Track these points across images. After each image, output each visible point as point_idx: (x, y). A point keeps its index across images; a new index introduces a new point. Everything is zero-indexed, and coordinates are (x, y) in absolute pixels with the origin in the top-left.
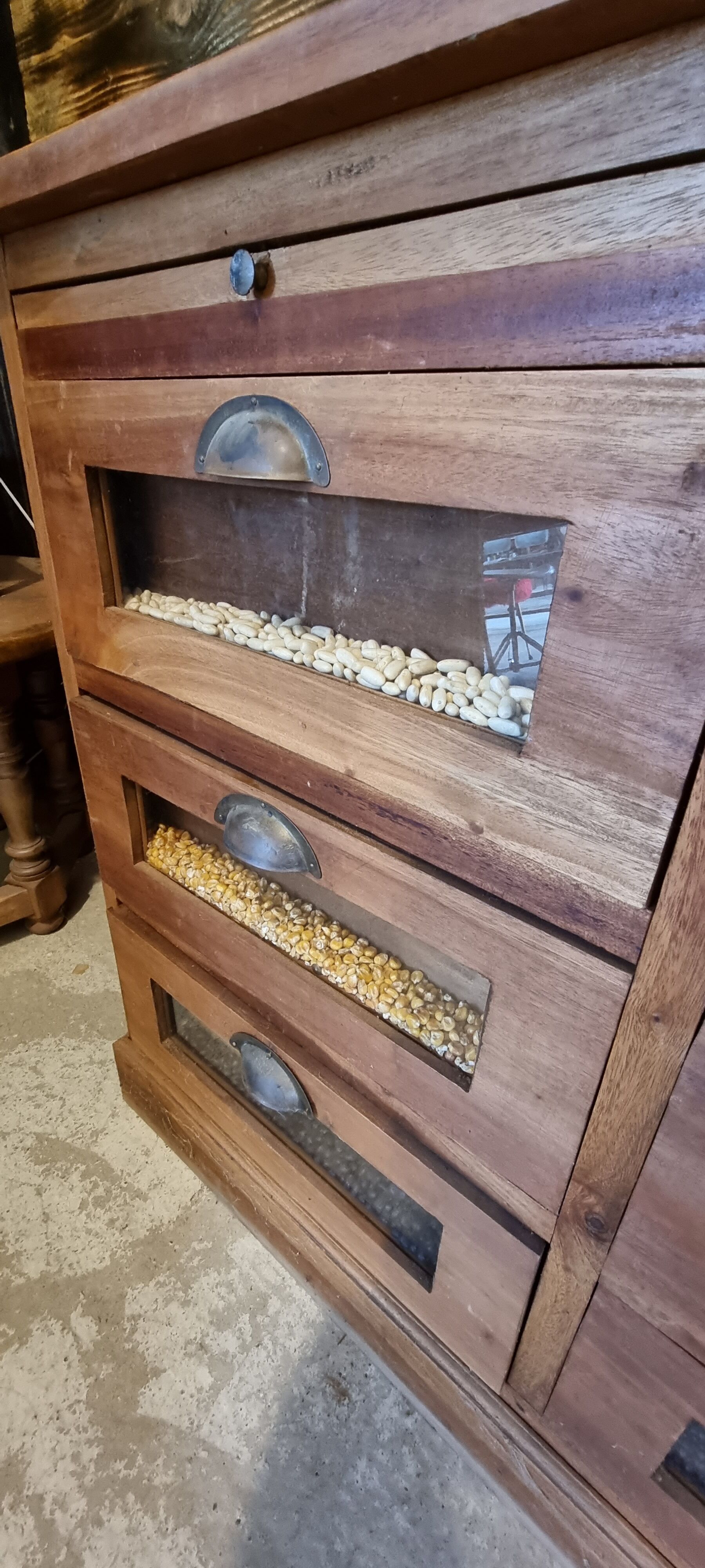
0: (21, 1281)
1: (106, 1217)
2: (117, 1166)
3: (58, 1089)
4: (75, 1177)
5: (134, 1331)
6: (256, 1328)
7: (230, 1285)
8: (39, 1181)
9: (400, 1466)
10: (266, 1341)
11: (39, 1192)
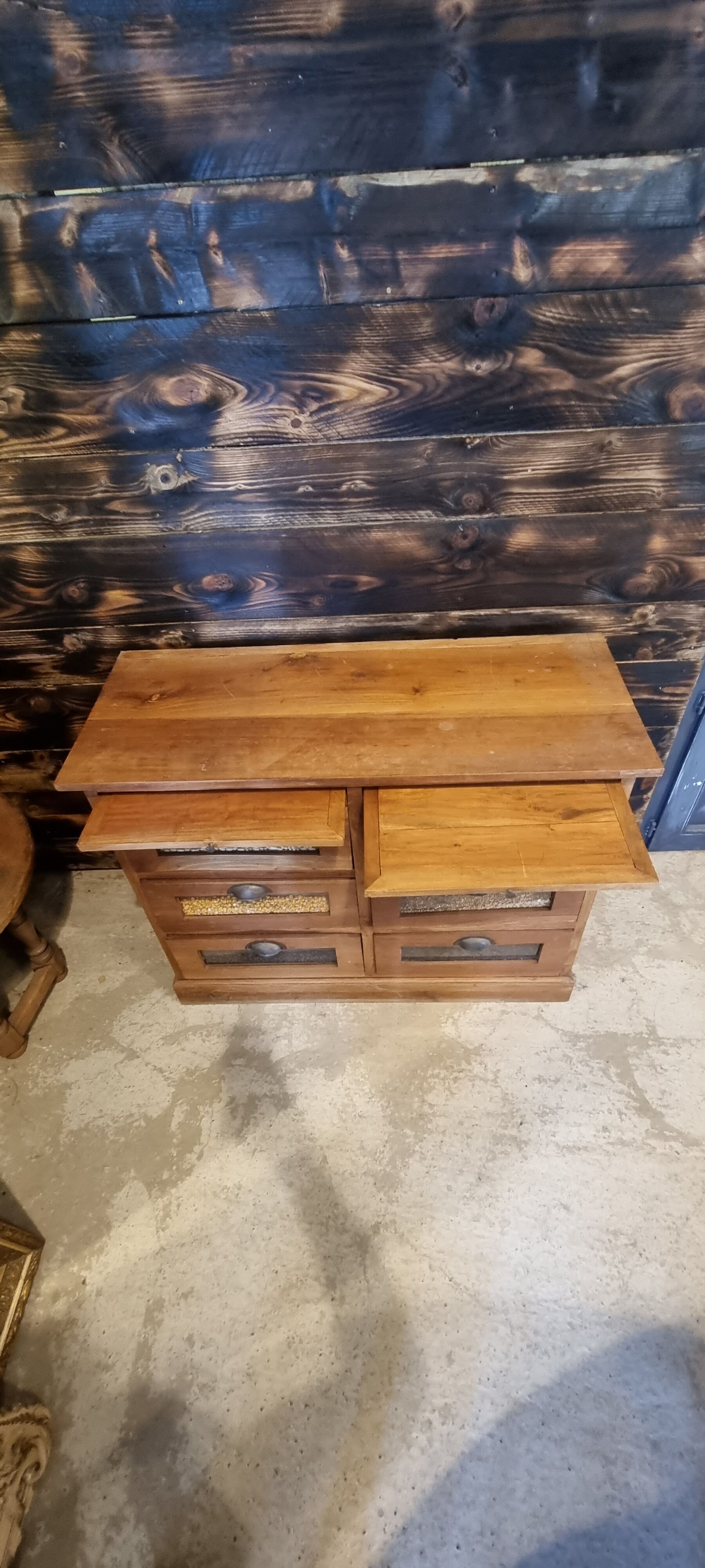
0: (206, 1070)
1: (216, 1037)
2: (203, 1023)
3: (151, 1022)
4: (191, 1037)
5: (255, 1050)
6: (289, 1022)
7: (273, 1020)
8: (179, 1048)
9: (349, 1016)
10: (295, 1022)
11: (183, 1050)
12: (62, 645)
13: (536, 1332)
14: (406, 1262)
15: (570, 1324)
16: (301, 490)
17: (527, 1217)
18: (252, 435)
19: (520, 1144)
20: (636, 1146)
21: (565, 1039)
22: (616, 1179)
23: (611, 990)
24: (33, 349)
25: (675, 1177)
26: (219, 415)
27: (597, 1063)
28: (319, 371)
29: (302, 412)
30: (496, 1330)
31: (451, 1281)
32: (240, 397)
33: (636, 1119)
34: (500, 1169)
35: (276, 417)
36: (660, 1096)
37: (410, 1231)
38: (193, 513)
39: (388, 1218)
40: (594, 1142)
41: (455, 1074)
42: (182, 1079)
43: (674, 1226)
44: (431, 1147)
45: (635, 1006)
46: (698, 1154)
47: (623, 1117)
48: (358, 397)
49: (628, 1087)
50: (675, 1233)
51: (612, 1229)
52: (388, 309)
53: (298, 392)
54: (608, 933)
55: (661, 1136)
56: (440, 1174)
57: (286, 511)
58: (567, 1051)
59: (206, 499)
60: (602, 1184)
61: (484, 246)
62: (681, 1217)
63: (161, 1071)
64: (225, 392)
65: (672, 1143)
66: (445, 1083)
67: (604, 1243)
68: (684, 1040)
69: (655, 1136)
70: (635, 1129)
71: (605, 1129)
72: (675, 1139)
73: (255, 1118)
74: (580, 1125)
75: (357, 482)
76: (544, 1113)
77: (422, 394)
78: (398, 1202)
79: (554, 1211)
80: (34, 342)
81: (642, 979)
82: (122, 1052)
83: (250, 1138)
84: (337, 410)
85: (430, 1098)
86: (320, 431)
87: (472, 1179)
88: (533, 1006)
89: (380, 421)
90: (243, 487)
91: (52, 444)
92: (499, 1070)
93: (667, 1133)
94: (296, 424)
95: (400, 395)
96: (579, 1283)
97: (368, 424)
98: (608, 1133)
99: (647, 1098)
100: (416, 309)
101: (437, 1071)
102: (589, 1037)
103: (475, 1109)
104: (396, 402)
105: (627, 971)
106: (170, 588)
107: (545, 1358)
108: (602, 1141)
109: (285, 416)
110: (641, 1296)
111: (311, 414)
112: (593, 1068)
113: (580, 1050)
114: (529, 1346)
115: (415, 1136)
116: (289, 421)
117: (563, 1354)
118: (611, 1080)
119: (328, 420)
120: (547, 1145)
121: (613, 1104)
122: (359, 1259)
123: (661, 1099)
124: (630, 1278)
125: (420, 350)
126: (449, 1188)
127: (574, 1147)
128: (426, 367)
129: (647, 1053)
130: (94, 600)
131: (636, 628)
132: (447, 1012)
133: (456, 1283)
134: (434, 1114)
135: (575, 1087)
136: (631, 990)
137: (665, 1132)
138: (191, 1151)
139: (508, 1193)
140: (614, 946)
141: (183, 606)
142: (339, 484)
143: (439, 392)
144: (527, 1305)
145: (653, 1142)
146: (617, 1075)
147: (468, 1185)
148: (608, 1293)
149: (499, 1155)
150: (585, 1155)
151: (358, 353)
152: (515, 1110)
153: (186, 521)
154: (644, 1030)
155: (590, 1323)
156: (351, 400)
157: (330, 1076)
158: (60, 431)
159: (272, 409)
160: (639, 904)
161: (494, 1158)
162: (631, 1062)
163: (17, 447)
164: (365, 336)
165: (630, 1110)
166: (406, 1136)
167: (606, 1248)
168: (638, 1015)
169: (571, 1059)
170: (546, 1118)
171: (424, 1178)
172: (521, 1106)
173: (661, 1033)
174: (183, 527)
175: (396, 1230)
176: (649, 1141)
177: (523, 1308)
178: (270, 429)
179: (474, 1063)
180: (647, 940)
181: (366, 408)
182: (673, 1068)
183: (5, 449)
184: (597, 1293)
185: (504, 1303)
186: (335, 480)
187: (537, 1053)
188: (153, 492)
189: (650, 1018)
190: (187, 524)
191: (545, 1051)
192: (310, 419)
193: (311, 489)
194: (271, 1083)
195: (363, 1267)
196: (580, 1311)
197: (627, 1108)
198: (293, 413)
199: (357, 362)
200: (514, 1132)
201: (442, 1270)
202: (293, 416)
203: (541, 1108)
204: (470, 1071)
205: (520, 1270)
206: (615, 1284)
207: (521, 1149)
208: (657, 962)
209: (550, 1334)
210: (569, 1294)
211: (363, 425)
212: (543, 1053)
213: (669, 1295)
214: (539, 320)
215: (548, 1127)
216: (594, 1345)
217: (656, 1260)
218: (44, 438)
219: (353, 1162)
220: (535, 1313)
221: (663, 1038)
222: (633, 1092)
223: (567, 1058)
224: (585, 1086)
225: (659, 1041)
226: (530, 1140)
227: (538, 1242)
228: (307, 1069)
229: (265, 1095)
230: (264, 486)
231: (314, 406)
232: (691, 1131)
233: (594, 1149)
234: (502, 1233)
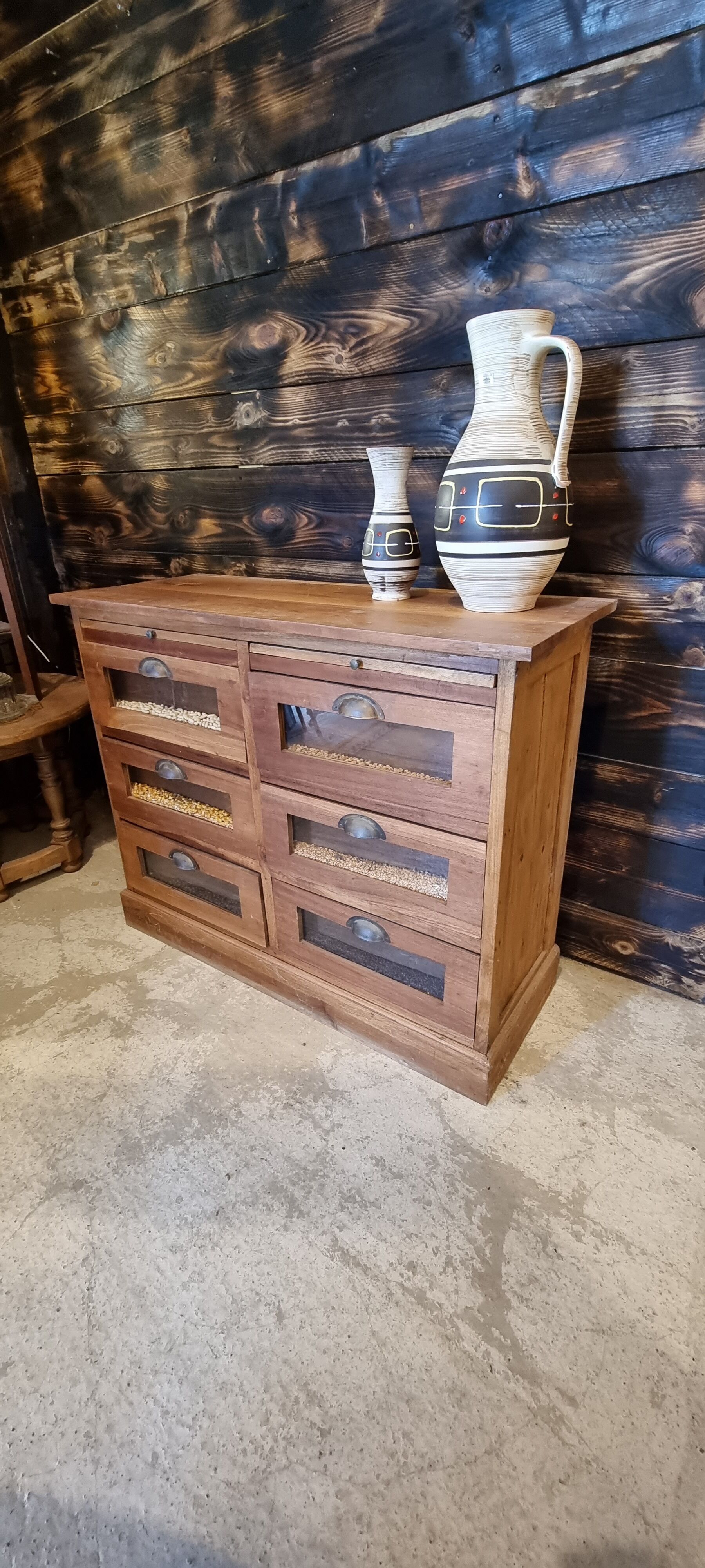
0: (93, 976)
1: (125, 957)
2: (128, 945)
3: (94, 924)
4: (109, 949)
5: (142, 982)
6: (191, 977)
7: (180, 968)
8: (93, 951)
10: (195, 979)
11: (94, 954)
12: (169, 568)
13: (109, 1428)
14: (70, 1235)
15: (155, 1456)
16: (340, 424)
17: (227, 1290)
18: (308, 372)
19: (294, 1209)
20: (437, 1316)
21: (448, 1140)
22: (374, 1333)
23: (556, 1126)
24: (183, 311)
25: (460, 1396)
26: (285, 356)
27: (467, 1189)
28: (356, 309)
29: (344, 348)
30: (75, 1382)
31: (88, 1290)
32: (301, 338)
33: (464, 1284)
34: (247, 1220)
35: (324, 354)
36: (524, 1280)
37: (104, 1211)
38: (262, 447)
39: (100, 1184)
40: (384, 1271)
41: (292, 1101)
42: (71, 973)
43: (402, 1460)
44: (201, 1149)
45: (576, 1160)
46: (523, 1395)
47: (450, 1269)
48: (386, 331)
49: (487, 1242)
50: (396, 1469)
51: (313, 1387)
52: (412, 245)
53: (341, 330)
54: (604, 1067)
55: (483, 1330)
56: (184, 1179)
57: (327, 446)
58: (439, 1154)
59: (272, 434)
60: (349, 1325)
61: (490, 171)
62: (422, 1456)
63: (64, 959)
64: (292, 334)
65: (494, 1352)
66: (274, 1102)
67: (287, 1396)
68: (620, 1238)
69: (475, 1324)
70: (453, 1296)
71: (412, 1266)
72: (501, 1348)
73: (88, 1030)
74: (385, 1240)
75: (384, 415)
76: (352, 1199)
77: (439, 322)
78: (122, 1175)
79: (262, 1308)
80: (185, 305)
81: (612, 1137)
82: (55, 934)
83: (69, 1041)
84: (370, 344)
85: (245, 1106)
86: (357, 365)
87: (210, 1208)
88: (437, 1089)
89: (404, 352)
90: (298, 422)
91: (185, 387)
92: (341, 1125)
93: (496, 1333)
94: (339, 359)
95: (421, 325)
96: (212, 1417)
97: (394, 356)
98: (410, 1274)
99: (503, 1272)
100: (434, 240)
101: (277, 1087)
102: (482, 1157)
103: (280, 1145)
104: (417, 332)
105: (595, 1117)
106: (239, 519)
107: (90, 1467)
108: (394, 1276)
109: (331, 352)
110: (272, 1510)
111: (351, 349)
112: (457, 1191)
113: (457, 1163)
114: (87, 1435)
115: (197, 1131)
116: (334, 357)
117: (113, 1484)
118: (470, 1219)
119: (363, 355)
120: (324, 1233)
121: (448, 1247)
122: (38, 1200)
123: (523, 1285)
124: (280, 1470)
125: (436, 279)
126: (180, 1199)
127: (354, 1257)
128: (443, 295)
129: (547, 1220)
130: (193, 529)
131: (678, 613)
132: (339, 1044)
133: (90, 1296)
134: (234, 1123)
135: (415, 1197)
136: (585, 1140)
137: (493, 1329)
138: (19, 1025)
139: (231, 1249)
140: (600, 1084)
141: (247, 539)
142: (368, 419)
143: (454, 317)
144: (133, 1388)
145: (465, 1328)
146: (483, 1219)
147: (200, 1210)
148: (234, 1463)
149: (261, 1206)
150: (358, 1275)
151: (388, 288)
152: (322, 1173)
153: (258, 455)
154: (567, 1192)
155: (178, 1479)
156: (381, 333)
157: (176, 1035)
158: (190, 375)
159: (322, 347)
160: (677, 1060)
161: (253, 1204)
162: (515, 1216)
163: (166, 391)
164: (394, 272)
165: (467, 1268)
166: (189, 1123)
167: (284, 1405)
168: (571, 1170)
169: (438, 1165)
170: (349, 1205)
171: (166, 1172)
172: (332, 1175)
173: (590, 1209)
174: (256, 460)
175: (93, 1199)
176: (459, 1323)
177: (125, 1385)
178: (321, 366)
179: (320, 1103)
180: (657, 1101)
181: (393, 339)
182: (573, 1260)
183: (159, 393)
184: (221, 1450)
185: (112, 1361)
186: (366, 413)
187: (400, 1136)
188: (239, 427)
189: (587, 1184)
190: (258, 457)
191: (412, 1139)
192: (349, 355)
193: (347, 423)
194: (127, 1012)
195: (31, 1210)
196: (181, 1452)
197: (463, 1263)
198: (337, 350)
199: (387, 297)
200: (298, 1194)
201: (93, 1270)
202: (337, 352)
203: (354, 1191)
204: (310, 1107)
205: (164, 1341)
206: (254, 1461)
207: (289, 1216)
208: (652, 1130)
209: (122, 1445)
210: (188, 1419)
211: (391, 358)
212: (407, 1140)
213: (312, 1545)
214: (544, 234)
215: (343, 1216)
216: (156, 1511)
217: (334, 1481)
218: (181, 382)
219: (122, 1115)
220: (131, 1404)
221: (588, 1218)
222: (487, 1252)
223: (433, 1161)
224: (429, 1203)
225: (578, 1217)
226: (309, 1214)
227: (213, 1328)
228: (166, 1019)
229: (113, 1019)
230: (313, 420)
231: (353, 342)
232: (537, 1355)
233: (375, 1277)
234: (184, 1286)
